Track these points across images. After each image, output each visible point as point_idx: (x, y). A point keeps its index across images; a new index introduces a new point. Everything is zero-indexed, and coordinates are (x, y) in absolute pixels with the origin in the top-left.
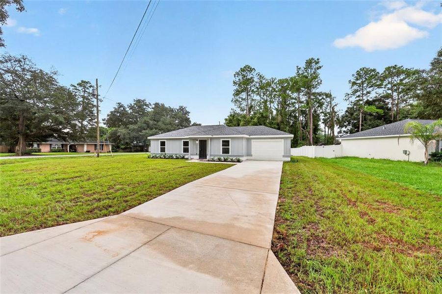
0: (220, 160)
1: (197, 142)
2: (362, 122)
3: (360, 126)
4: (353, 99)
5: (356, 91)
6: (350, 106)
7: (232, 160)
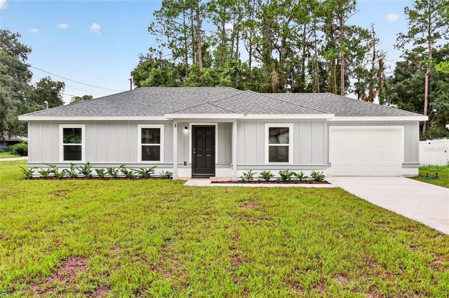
0: (267, 178)
1: (186, 131)
2: (429, 93)
3: (426, 101)
4: (410, 46)
5: (414, 31)
6: (403, 60)
7: (300, 177)
